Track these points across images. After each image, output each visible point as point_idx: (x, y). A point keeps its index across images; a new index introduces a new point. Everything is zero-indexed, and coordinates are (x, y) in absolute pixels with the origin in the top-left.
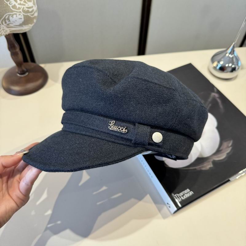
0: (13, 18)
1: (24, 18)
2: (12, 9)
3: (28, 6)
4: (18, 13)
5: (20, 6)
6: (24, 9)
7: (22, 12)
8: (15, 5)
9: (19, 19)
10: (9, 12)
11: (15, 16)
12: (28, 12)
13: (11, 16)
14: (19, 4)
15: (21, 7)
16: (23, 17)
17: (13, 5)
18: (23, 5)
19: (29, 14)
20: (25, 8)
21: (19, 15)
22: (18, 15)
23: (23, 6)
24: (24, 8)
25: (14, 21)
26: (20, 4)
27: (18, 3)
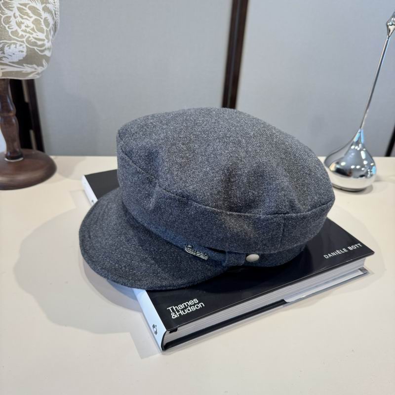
0: (10, 48)
1: (27, 52)
2: (11, 35)
3: (37, 37)
4: (19, 43)
5: (24, 34)
6: (30, 39)
7: (25, 42)
8: (16, 31)
9: (19, 51)
10: (5, 39)
11: (13, 46)
12: (35, 44)
13: (8, 46)
14: (23, 31)
15: (26, 35)
16: (25, 50)
17: (14, 30)
18: (29, 33)
19: (35, 48)
20: (32, 38)
21: (21, 45)
22: (18, 45)
23: (28, 35)
24: (29, 37)
25: (10, 54)
26: (25, 31)
27: (22, 29)
